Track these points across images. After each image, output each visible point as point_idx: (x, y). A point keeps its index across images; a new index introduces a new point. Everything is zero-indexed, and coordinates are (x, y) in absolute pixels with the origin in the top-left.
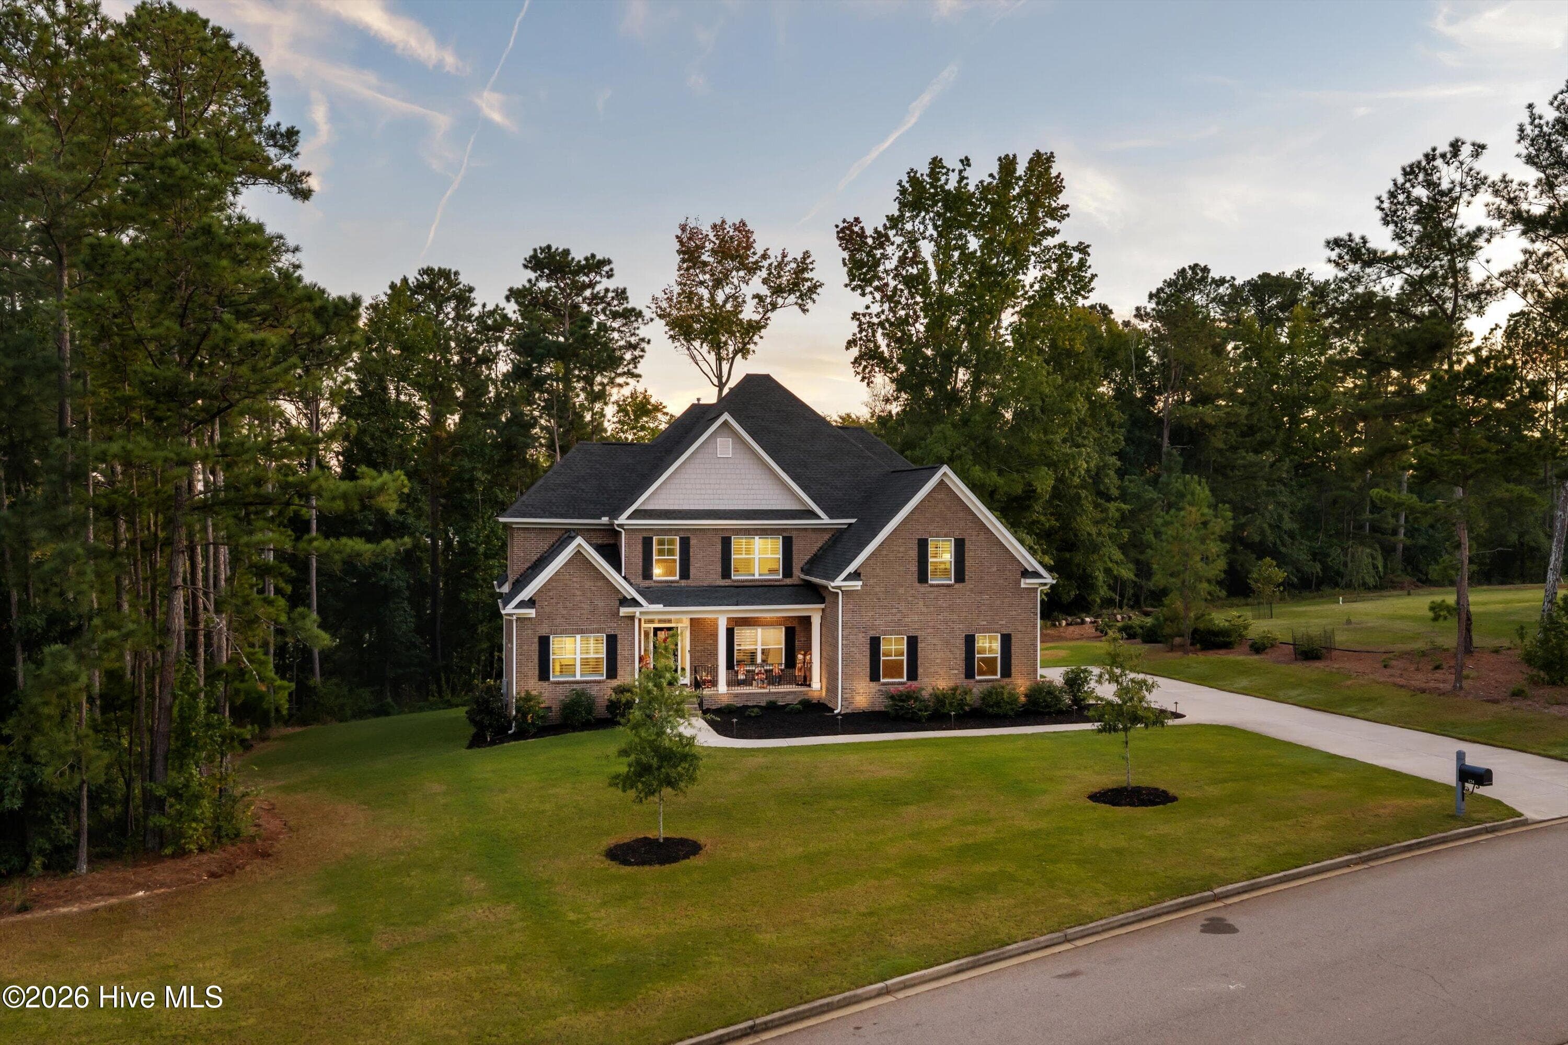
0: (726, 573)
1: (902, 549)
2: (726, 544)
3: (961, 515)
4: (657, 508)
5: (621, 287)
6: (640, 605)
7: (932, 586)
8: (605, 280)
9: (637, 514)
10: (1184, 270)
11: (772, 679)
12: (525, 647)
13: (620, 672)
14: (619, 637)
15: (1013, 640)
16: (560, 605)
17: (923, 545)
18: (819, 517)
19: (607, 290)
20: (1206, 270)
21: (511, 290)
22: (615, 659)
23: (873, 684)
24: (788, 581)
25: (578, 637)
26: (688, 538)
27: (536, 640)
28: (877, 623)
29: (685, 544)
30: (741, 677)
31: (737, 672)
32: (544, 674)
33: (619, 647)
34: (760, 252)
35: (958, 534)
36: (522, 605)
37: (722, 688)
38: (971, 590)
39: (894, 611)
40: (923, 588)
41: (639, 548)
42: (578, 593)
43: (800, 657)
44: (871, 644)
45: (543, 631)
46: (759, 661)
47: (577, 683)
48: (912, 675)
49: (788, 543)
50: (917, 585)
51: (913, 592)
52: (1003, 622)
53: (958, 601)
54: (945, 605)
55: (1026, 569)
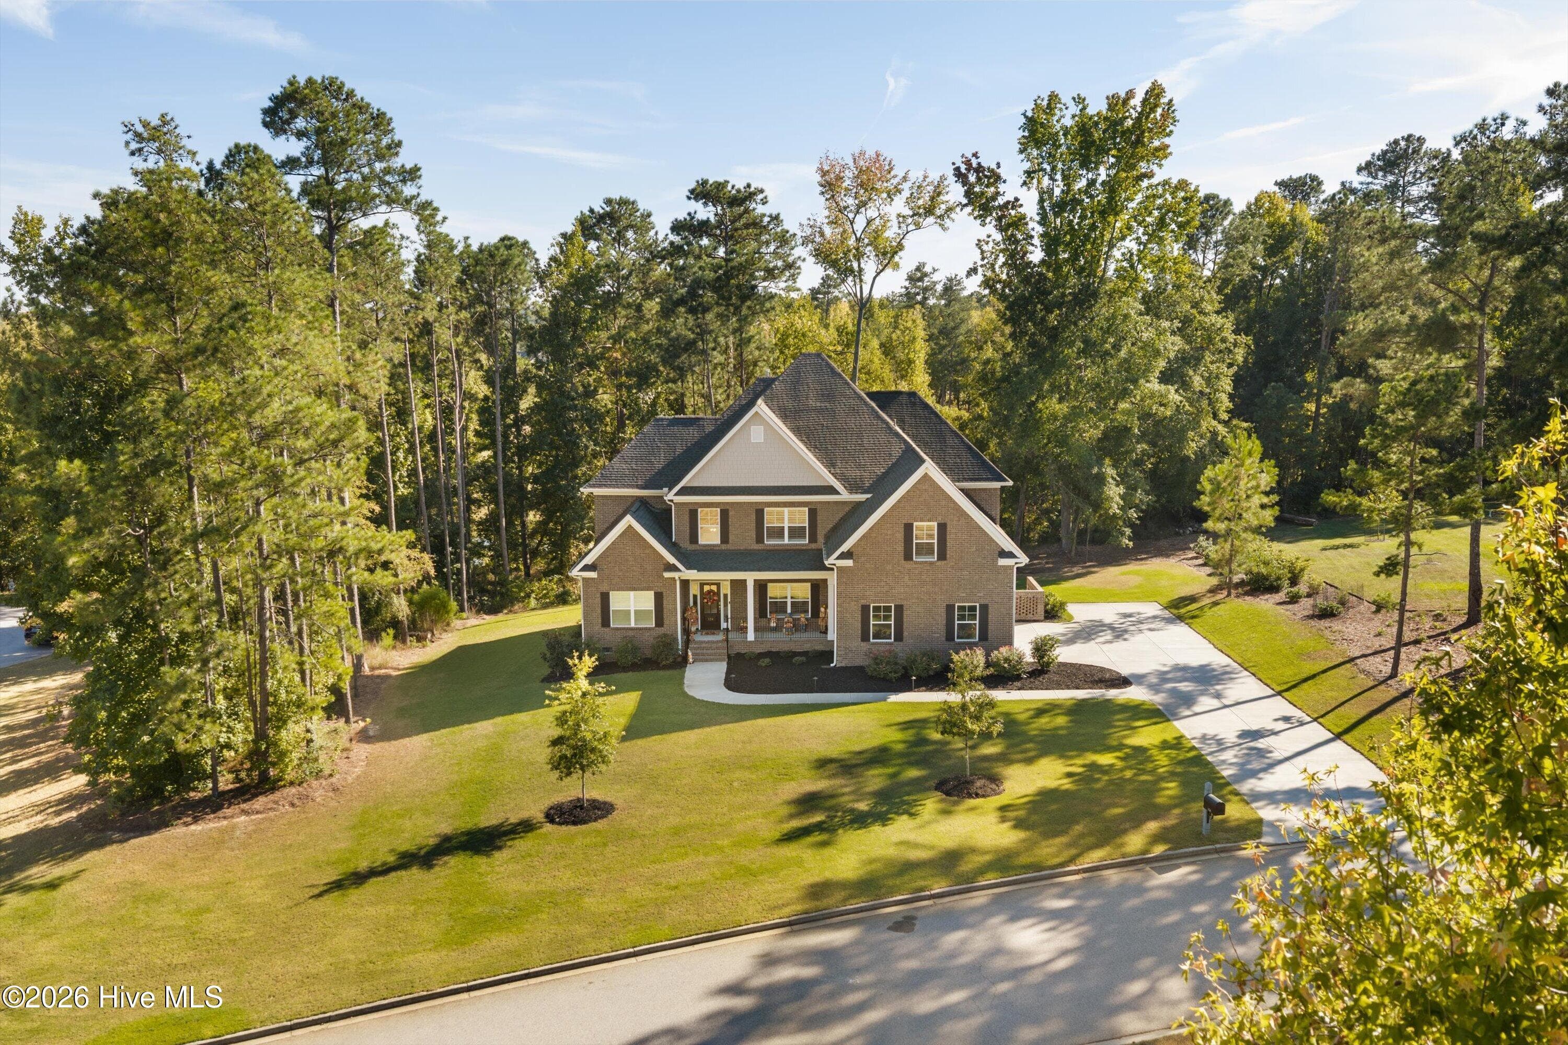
0: (760, 539)
1: (890, 533)
2: (759, 513)
3: (943, 503)
4: (701, 485)
5: (774, 213)
6: (679, 570)
7: (916, 563)
8: (760, 207)
9: (684, 491)
10: (1396, 142)
11: (797, 627)
12: (590, 601)
13: (666, 622)
15: (990, 610)
17: (908, 528)
18: (840, 493)
19: (764, 215)
20: (1421, 140)
21: (675, 221)
22: (662, 610)
23: (863, 644)
24: (813, 546)
25: (632, 593)
27: (599, 595)
28: (867, 593)
29: (725, 515)
30: (773, 624)
31: (769, 620)
32: (606, 622)
34: (901, 175)
35: (939, 519)
36: (586, 568)
37: (751, 636)
38: (953, 567)
39: (883, 583)
40: (908, 565)
41: (687, 518)
42: (631, 559)
43: (822, 610)
44: (862, 610)
46: (789, 611)
47: (632, 629)
48: (899, 637)
49: (813, 514)
50: (903, 562)
51: (899, 568)
52: (981, 595)
53: (940, 576)
54: (928, 579)
55: (1003, 550)
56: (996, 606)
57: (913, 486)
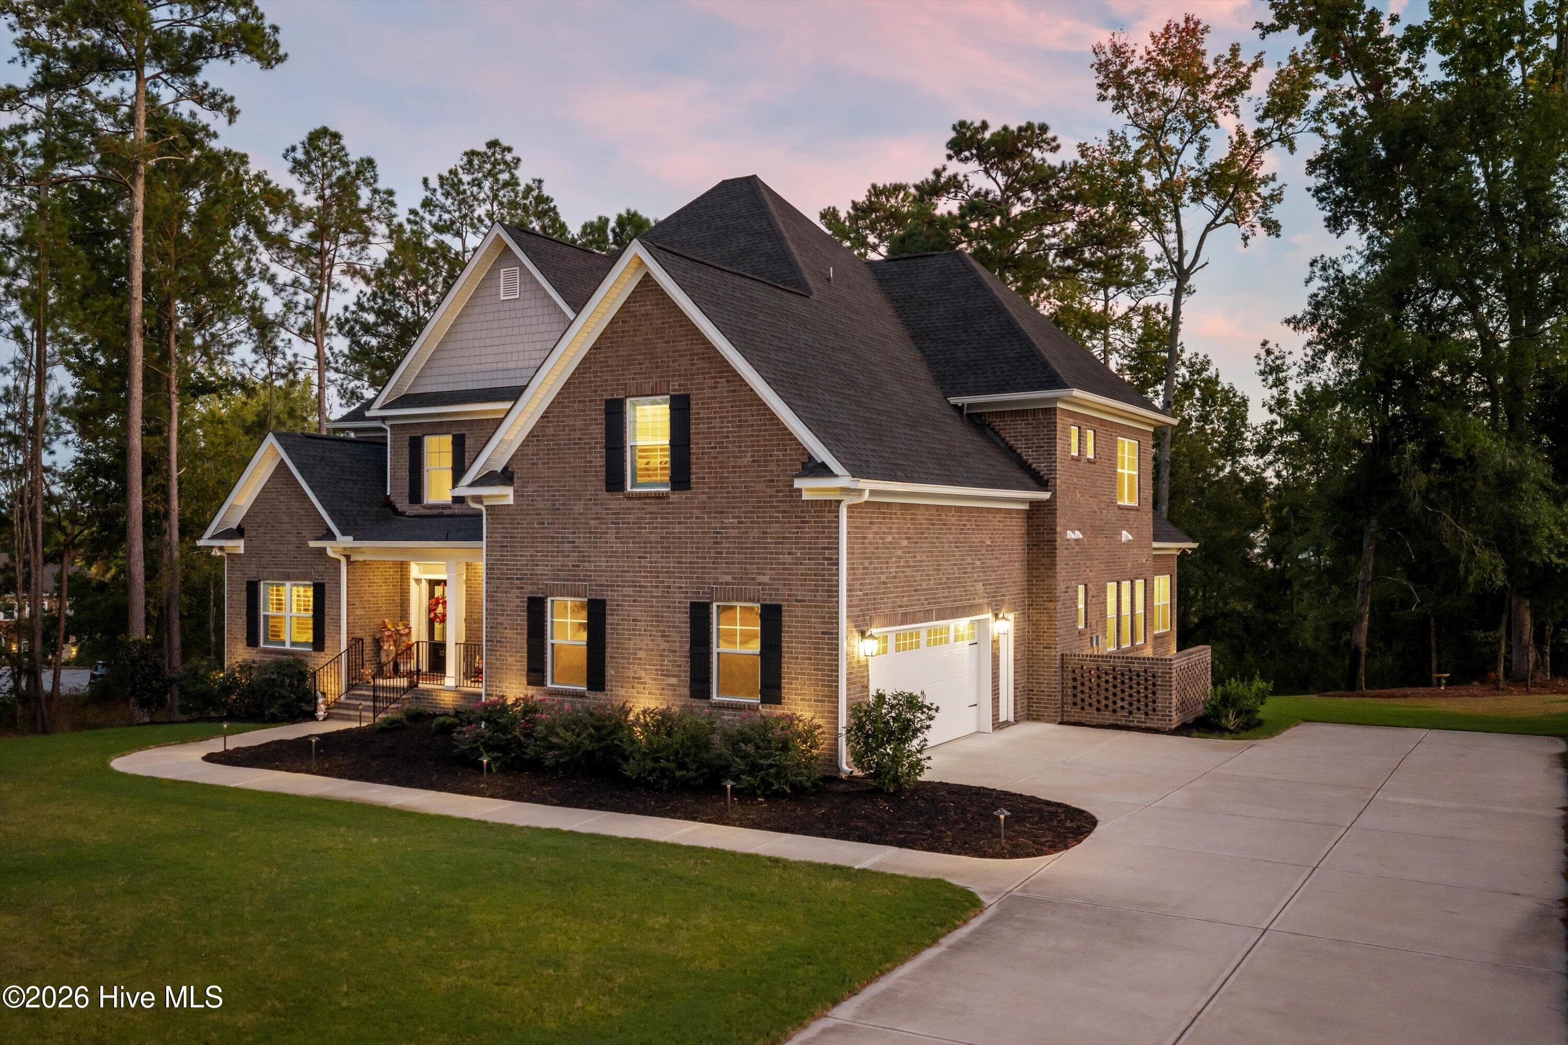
1: (579, 423)
3: (682, 345)
4: (428, 390)
6: (334, 537)
7: (630, 497)
9: (402, 402)
12: (235, 597)
13: (327, 641)
14: (327, 587)
15: (786, 619)
16: (268, 537)
17: (615, 413)
22: (323, 619)
23: (532, 691)
25: (288, 584)
26: (462, 437)
27: (245, 587)
28: (539, 570)
29: (460, 446)
32: (253, 637)
33: (327, 602)
35: (675, 385)
36: (228, 534)
37: (450, 680)
38: (703, 507)
40: (614, 502)
41: (406, 453)
42: (286, 519)
44: (529, 610)
45: (251, 574)
47: (286, 653)
48: (597, 680)
50: (604, 495)
51: (598, 509)
52: (765, 579)
53: (678, 529)
54: (653, 538)
55: (811, 458)
56: (799, 611)
57: (622, 307)
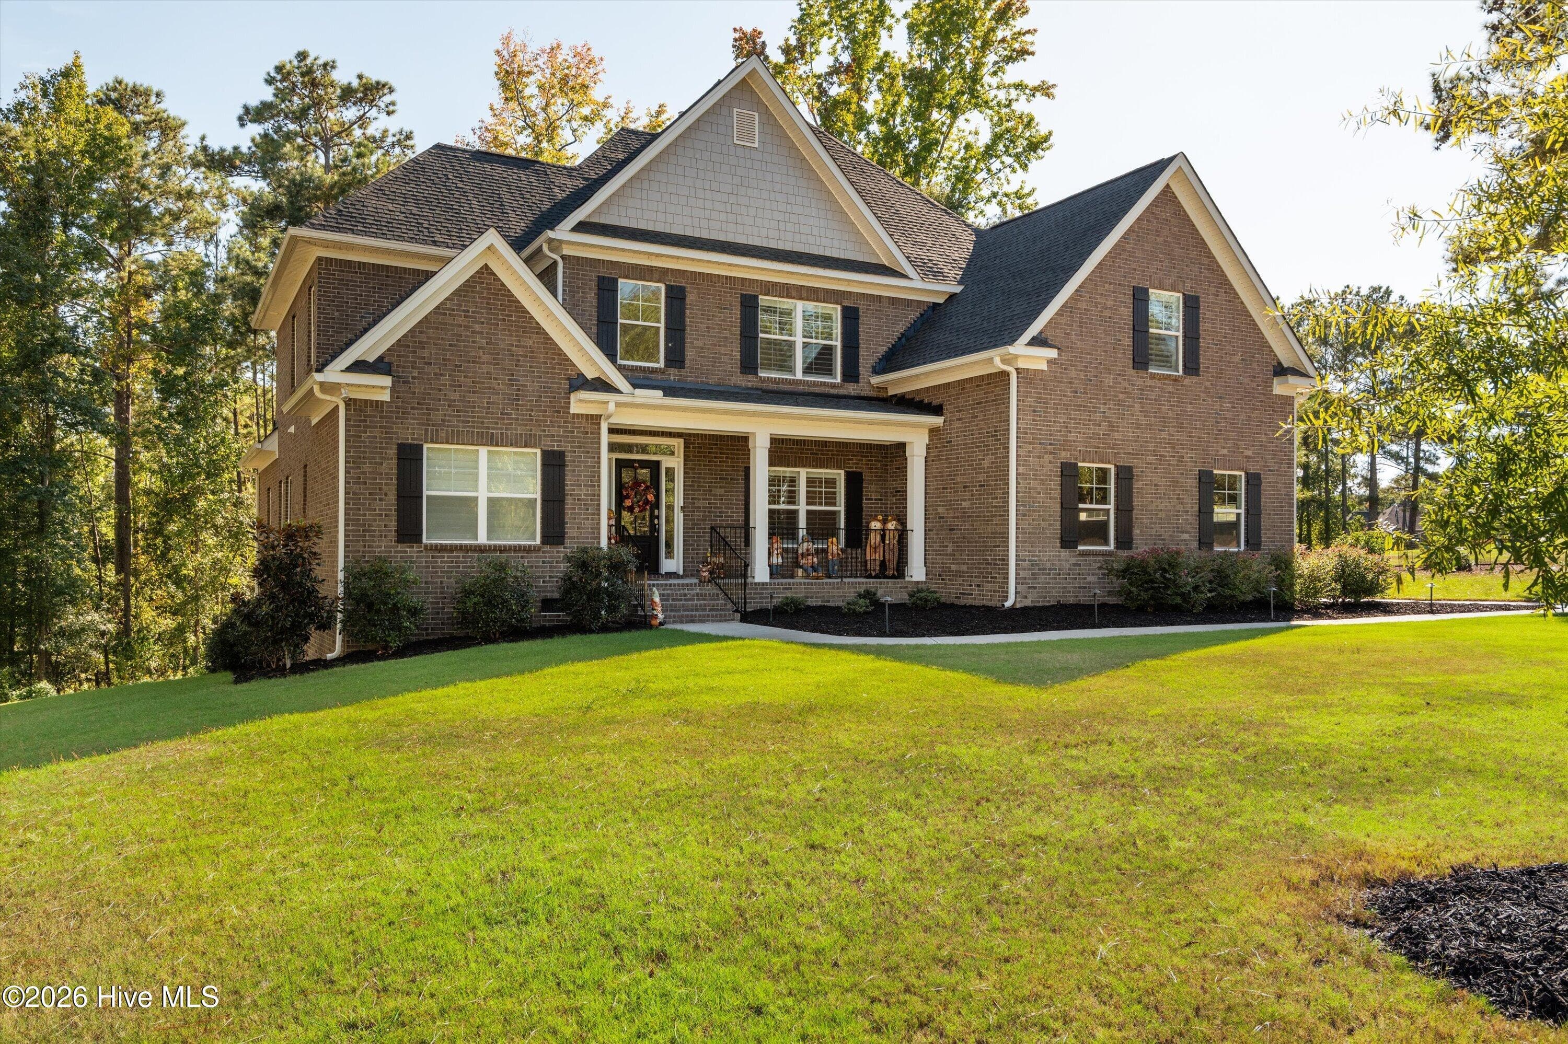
0: (749, 365)
1: (1109, 303)
2: (749, 305)
3: (1193, 254)
4: (624, 223)
6: (614, 391)
7: (1153, 376)
8: (383, 116)
9: (586, 227)
12: (367, 467)
13: (571, 531)
14: (569, 457)
15: (1264, 483)
16: (446, 380)
17: (1140, 298)
18: (904, 276)
21: (247, 109)
22: (561, 501)
23: (1065, 554)
24: (851, 389)
25: (483, 451)
26: (682, 290)
27: (392, 452)
28: (1071, 436)
29: (676, 297)
32: (409, 528)
33: (569, 479)
35: (1188, 286)
36: (359, 366)
37: (761, 573)
39: (1098, 416)
40: (1138, 379)
41: (592, 297)
42: (486, 358)
44: (1064, 476)
45: (408, 433)
46: (802, 533)
47: (481, 549)
48: (1124, 541)
49: (851, 317)
50: (1131, 372)
51: (1126, 384)
52: (1249, 453)
53: (1189, 408)
54: (1171, 414)
55: (1280, 364)
56: (1271, 478)
57: (1148, 208)
